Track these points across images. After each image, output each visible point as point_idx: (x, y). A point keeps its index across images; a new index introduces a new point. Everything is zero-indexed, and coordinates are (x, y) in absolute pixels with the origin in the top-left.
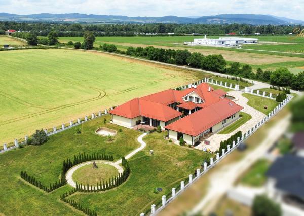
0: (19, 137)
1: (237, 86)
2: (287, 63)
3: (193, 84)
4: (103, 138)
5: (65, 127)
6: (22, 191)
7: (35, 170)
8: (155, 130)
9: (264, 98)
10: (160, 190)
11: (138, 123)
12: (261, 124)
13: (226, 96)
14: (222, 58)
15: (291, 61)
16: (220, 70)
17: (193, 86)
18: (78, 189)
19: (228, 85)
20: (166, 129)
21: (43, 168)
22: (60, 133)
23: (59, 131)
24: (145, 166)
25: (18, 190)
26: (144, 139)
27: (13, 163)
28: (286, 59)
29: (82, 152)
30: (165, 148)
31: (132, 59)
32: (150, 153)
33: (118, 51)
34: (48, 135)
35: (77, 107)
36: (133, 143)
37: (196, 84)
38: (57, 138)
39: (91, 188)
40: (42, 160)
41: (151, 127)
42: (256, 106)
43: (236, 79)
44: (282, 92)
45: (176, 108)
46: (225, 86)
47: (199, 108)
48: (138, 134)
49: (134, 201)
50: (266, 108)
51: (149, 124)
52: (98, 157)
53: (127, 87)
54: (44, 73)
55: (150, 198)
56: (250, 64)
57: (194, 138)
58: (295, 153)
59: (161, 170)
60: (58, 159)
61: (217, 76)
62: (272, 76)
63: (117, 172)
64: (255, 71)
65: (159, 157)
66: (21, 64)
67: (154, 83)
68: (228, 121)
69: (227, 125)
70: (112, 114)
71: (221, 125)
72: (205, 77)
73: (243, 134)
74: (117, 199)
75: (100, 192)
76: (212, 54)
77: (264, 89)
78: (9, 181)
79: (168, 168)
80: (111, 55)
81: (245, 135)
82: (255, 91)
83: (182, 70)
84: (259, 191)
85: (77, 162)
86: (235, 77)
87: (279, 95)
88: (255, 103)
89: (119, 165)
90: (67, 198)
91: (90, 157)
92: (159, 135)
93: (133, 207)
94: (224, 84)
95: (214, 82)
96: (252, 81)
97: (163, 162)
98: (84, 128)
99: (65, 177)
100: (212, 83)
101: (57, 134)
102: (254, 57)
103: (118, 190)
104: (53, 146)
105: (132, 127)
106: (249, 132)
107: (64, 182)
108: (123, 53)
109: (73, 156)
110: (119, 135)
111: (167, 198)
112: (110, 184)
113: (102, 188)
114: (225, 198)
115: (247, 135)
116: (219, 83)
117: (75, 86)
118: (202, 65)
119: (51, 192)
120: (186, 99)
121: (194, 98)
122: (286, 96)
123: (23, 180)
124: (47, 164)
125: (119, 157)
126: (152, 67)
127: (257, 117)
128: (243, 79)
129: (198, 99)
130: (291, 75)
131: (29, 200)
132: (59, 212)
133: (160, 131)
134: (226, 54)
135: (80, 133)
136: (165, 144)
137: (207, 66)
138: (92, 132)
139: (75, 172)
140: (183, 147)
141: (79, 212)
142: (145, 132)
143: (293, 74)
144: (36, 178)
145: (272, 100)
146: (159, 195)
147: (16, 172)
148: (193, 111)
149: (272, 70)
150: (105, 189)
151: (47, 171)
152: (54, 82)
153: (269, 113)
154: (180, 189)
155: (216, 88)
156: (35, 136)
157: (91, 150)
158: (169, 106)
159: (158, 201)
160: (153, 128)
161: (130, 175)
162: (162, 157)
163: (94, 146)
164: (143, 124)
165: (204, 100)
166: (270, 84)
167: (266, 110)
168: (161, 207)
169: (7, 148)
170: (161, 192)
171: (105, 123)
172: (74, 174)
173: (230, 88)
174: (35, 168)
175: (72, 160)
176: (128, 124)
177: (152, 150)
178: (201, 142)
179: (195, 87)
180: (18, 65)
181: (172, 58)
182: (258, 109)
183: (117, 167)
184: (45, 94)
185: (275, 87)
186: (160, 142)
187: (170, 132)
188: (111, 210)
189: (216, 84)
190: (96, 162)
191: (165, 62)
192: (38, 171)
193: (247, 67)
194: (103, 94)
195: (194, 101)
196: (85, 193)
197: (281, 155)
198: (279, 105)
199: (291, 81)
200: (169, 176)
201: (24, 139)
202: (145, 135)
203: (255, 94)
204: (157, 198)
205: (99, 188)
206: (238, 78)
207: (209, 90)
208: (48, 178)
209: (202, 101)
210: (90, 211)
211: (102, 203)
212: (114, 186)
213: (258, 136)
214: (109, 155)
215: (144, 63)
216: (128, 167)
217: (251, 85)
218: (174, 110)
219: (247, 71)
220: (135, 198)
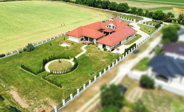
0: (19, 47)
1: (135, 20)
2: (162, 8)
3: (111, 19)
4: (63, 48)
5: (43, 42)
6: (22, 74)
7: (28, 64)
8: (91, 43)
9: (149, 26)
10: (93, 73)
11: (82, 40)
12: (146, 40)
13: (128, 25)
14: (127, 5)
15: (164, 7)
16: (126, 12)
17: (111, 20)
18: (51, 73)
19: (130, 20)
20: (97, 43)
21: (32, 63)
22: (41, 45)
23: (40, 44)
24: (86, 62)
25: (20, 74)
26: (85, 48)
27: (17, 61)
28: (161, 6)
29: (53, 55)
30: (96, 52)
31: (78, 6)
32: (88, 55)
33: (71, 2)
34: (34, 46)
35: (49, 32)
36: (79, 50)
37: (113, 19)
38: (39, 48)
39: (58, 72)
40: (32, 59)
41: (89, 42)
42: (144, 31)
43: (134, 17)
44: (158, 23)
45: (102, 32)
46: (129, 20)
47: (114, 32)
48: (82, 45)
49: (80, 79)
50: (149, 32)
51: (88, 40)
52: (61, 57)
53: (76, 21)
54: (31, 14)
55: (88, 77)
56: (142, 8)
57: (111, 47)
58: (163, 54)
59: (94, 63)
60: (41, 58)
61: (124, 15)
62: (153, 15)
63: (72, 65)
64: (144, 12)
65: (93, 57)
66: (18, 8)
67: (90, 19)
68: (129, 38)
69: (129, 40)
70: (68, 35)
71: (125, 41)
72: (118, 15)
73: (137, 45)
74: (71, 78)
75: (63, 75)
76: (121, 3)
77: (149, 22)
78: (15, 69)
79: (98, 62)
80: (67, 3)
81: (138, 45)
82: (144, 23)
83: (106, 12)
84: (144, 73)
85: (50, 60)
86: (133, 15)
87: (157, 25)
88: (144, 29)
89: (72, 61)
90: (46, 78)
91: (57, 57)
92: (93, 46)
93: (80, 82)
94: (128, 19)
95: (123, 18)
96: (142, 17)
97: (95, 59)
98: (53, 42)
99: (44, 68)
100: (121, 19)
101: (39, 46)
102: (145, 5)
103: (72, 73)
104: (37, 52)
105: (79, 42)
106: (140, 44)
107: (44, 70)
108: (73, 2)
109: (48, 57)
110: (72, 46)
111: (97, 77)
112: (68, 70)
113: (64, 72)
114: (126, 77)
115: (139, 45)
116: (125, 18)
117: (48, 20)
118: (116, 9)
119: (37, 75)
120: (108, 27)
121: (112, 26)
122: (160, 25)
123: (22, 69)
124: (34, 61)
125: (72, 57)
126: (89, 10)
127: (145, 36)
128: (138, 16)
129: (114, 27)
130: (164, 14)
131: (26, 79)
132: (42, 84)
133: (93, 44)
134: (129, 3)
135: (51, 45)
136: (96, 51)
137: (119, 9)
138: (57, 45)
139: (50, 65)
140: (105, 52)
141: (52, 84)
142: (86, 44)
143: (165, 13)
144: (29, 68)
145: (153, 28)
146: (93, 76)
147: (19, 65)
148: (111, 33)
149: (154, 11)
150: (65, 73)
151: (35, 64)
152: (37, 18)
153: (151, 34)
154: (104, 72)
155: (123, 21)
156: (28, 47)
157: (57, 54)
158: (98, 30)
159: (92, 79)
160: (90, 42)
161: (78, 66)
162: (95, 57)
163: (59, 52)
164: (84, 40)
165: (117, 27)
166: (152, 19)
167: (149, 33)
168: (94, 82)
169: (13, 53)
170: (94, 74)
171: (64, 40)
172: (49, 66)
173: (131, 21)
174: (28, 63)
175: (48, 59)
176: (76, 40)
177: (89, 54)
178: (115, 49)
179: (112, 20)
180: (16, 9)
181: (100, 5)
182: (145, 32)
183: (71, 62)
184: (32, 25)
185: (155, 20)
186: (93, 49)
187: (99, 44)
188: (69, 83)
189: (124, 19)
190: (60, 60)
191: (97, 8)
192: (30, 64)
193: (140, 10)
194: (63, 25)
195: (112, 28)
196: (55, 75)
197: (156, 55)
198: (157, 30)
199: (163, 17)
200: (98, 66)
201: (22, 48)
202: (85, 46)
203: (144, 24)
204: (92, 77)
205: (62, 73)
206: (135, 16)
207: (120, 22)
208: (36, 68)
209: (116, 28)
210: (58, 84)
211: (64, 80)
212: (70, 72)
213: (145, 46)
214: (67, 56)
215: (85, 8)
216: (77, 62)
217: (142, 20)
218: (101, 33)
219: (140, 12)
220: (81, 77)
